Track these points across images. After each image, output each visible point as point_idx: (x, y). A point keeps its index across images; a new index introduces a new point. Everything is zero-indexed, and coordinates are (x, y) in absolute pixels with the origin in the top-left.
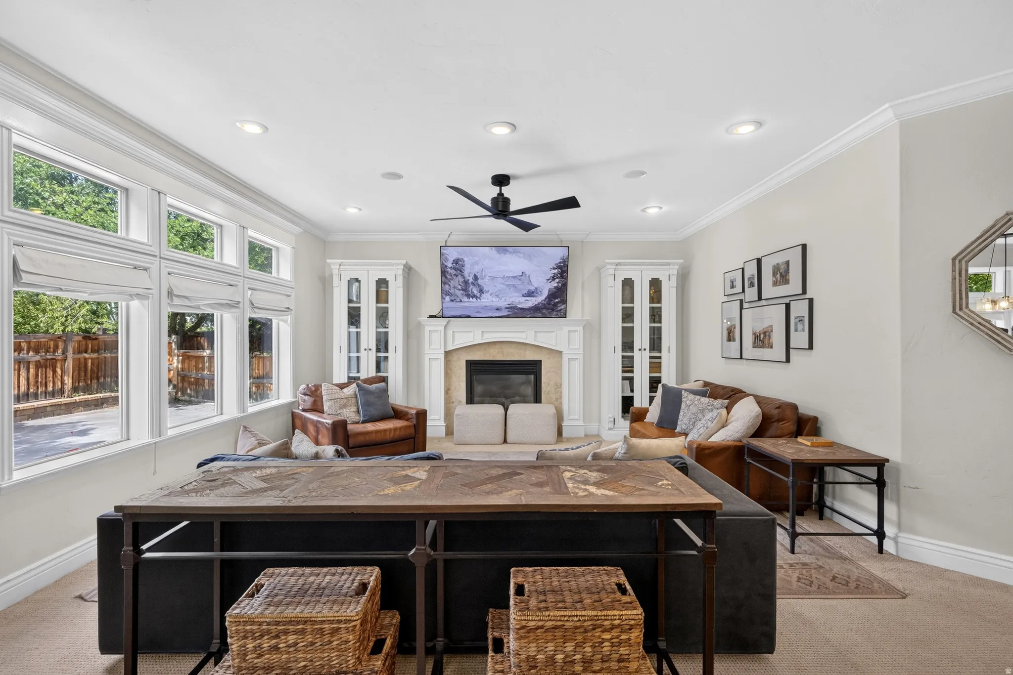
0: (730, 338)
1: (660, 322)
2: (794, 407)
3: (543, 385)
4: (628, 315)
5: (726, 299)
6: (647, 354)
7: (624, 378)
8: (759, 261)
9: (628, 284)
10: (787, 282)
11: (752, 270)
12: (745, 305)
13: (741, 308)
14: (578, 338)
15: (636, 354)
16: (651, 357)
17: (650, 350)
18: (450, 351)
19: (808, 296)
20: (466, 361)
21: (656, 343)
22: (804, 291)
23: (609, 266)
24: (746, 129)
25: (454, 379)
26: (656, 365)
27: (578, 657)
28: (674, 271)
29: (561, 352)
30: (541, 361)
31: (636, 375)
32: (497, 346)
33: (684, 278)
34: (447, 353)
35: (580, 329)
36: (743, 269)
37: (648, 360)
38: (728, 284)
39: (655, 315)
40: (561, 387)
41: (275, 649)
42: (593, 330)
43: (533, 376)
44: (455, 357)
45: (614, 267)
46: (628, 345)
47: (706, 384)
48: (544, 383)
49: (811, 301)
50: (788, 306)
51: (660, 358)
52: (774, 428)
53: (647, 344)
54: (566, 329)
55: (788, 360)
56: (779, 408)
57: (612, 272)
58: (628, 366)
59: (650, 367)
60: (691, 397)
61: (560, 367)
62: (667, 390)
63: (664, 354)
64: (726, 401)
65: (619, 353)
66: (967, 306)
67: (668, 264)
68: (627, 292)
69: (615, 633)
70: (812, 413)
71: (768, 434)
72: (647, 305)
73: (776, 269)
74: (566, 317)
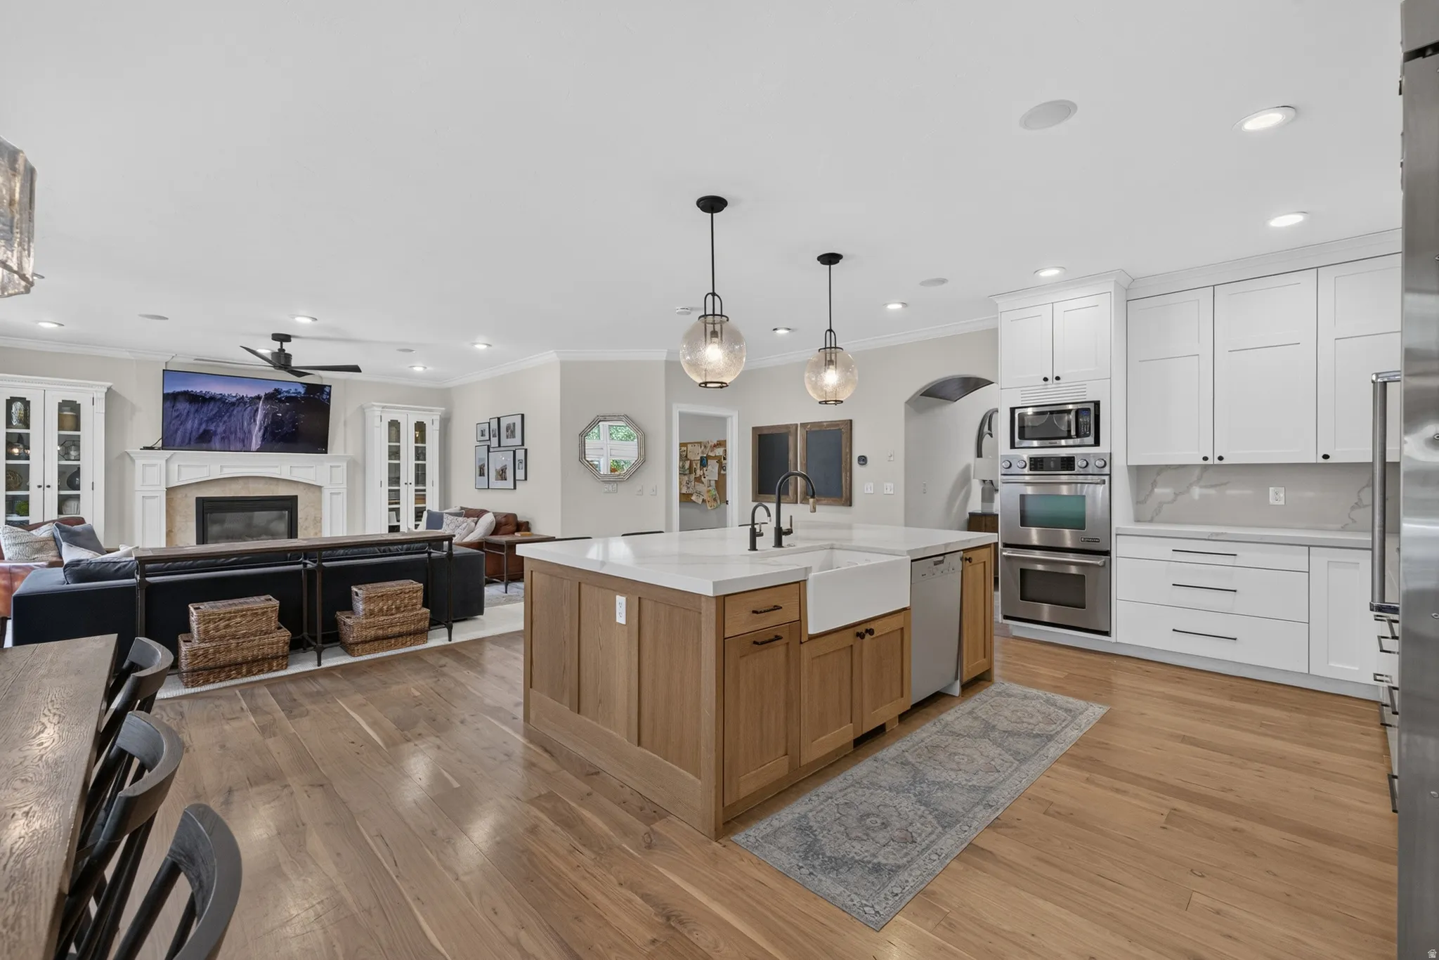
0: (482, 474)
1: (425, 460)
2: (515, 516)
3: (299, 521)
4: (394, 453)
5: (478, 444)
6: (413, 487)
7: (390, 510)
8: (499, 419)
9: (394, 425)
10: (514, 437)
11: (494, 425)
12: (491, 450)
13: (489, 451)
14: (341, 473)
15: (402, 488)
16: (416, 490)
17: (416, 483)
18: (173, 487)
19: (525, 447)
20: (197, 498)
21: (420, 476)
22: (523, 444)
23: (376, 409)
24: (481, 347)
25: (179, 519)
26: (421, 497)
27: (394, 607)
28: (437, 418)
29: (320, 487)
30: (296, 497)
31: (403, 506)
32: (241, 481)
33: (446, 423)
34: (170, 491)
35: (345, 465)
36: (489, 423)
37: (414, 493)
38: (479, 434)
39: (420, 454)
40: (320, 522)
41: (227, 626)
42: (357, 468)
43: (287, 512)
44: (179, 495)
45: (380, 409)
46: (394, 479)
47: (462, 508)
48: (301, 518)
49: (526, 450)
50: (514, 452)
51: (424, 490)
52: (504, 529)
53: (412, 479)
54: (328, 465)
55: (515, 488)
56: (505, 517)
57: (378, 413)
58: (394, 497)
59: (416, 499)
60: (451, 518)
61: (320, 502)
62: (430, 514)
63: (428, 487)
64: (476, 519)
65: (386, 487)
66: (585, 458)
67: (431, 411)
68: (394, 432)
69: (411, 594)
70: (524, 520)
71: (501, 533)
72: (412, 445)
73: (508, 428)
74: (327, 453)
